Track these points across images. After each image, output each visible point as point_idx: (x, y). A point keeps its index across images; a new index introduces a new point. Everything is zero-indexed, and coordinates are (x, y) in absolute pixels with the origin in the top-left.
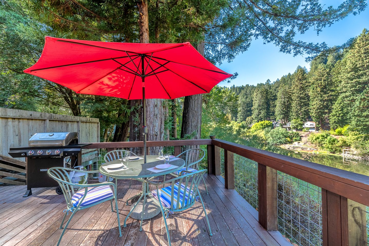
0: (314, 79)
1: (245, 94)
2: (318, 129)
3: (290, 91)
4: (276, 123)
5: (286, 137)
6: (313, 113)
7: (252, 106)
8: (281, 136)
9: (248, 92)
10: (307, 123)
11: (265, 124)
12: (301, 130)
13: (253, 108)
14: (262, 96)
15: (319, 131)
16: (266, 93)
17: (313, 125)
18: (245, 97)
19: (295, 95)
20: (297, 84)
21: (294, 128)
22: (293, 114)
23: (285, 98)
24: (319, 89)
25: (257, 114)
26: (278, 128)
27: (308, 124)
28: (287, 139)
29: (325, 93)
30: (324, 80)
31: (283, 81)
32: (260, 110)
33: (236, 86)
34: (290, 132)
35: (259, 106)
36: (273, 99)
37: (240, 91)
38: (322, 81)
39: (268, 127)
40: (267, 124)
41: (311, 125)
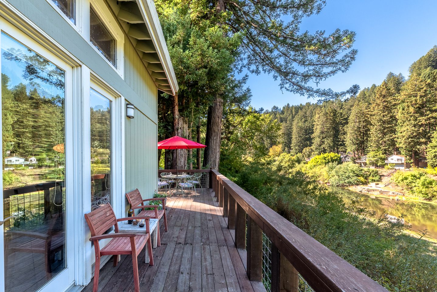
0: (405, 95)
1: (304, 115)
2: (408, 166)
3: (369, 111)
4: (346, 157)
5: (359, 176)
6: (401, 143)
7: (313, 133)
8: (351, 174)
9: (308, 113)
10: (392, 157)
11: (329, 158)
12: (383, 166)
13: (313, 135)
14: (326, 120)
15: (410, 169)
16: (334, 115)
17: (401, 160)
18: (303, 120)
19: (374, 117)
20: (378, 101)
21: (373, 164)
22: (372, 145)
23: (360, 121)
24: (412, 109)
25: (319, 143)
26: (348, 163)
27: (394, 159)
28: (359, 178)
29: (422, 114)
30: (421, 97)
31: (362, 97)
32: (323, 138)
33: (291, 105)
34: (366, 169)
35: (322, 133)
36: (344, 123)
37: (297, 112)
38: (418, 97)
39: (333, 162)
40: (332, 158)
41: (398, 160)
